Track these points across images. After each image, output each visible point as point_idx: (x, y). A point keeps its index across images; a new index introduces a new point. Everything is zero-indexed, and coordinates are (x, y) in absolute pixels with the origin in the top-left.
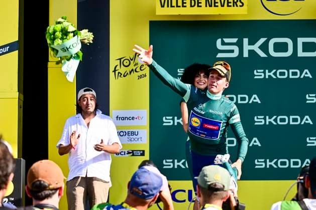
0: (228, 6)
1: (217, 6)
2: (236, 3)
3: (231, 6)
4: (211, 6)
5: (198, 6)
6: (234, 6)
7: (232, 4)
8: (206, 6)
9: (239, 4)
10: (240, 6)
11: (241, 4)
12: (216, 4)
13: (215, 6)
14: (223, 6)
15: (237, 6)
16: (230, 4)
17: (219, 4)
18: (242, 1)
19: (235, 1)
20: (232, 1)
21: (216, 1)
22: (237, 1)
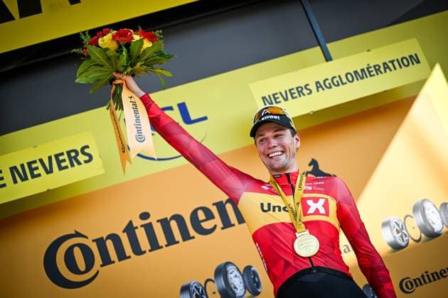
0: (61, 168)
1: (39, 175)
2: (75, 158)
3: (66, 167)
4: (24, 179)
6: (72, 165)
7: (67, 163)
8: (15, 182)
9: (82, 158)
10: (86, 162)
11: (87, 158)
12: (36, 172)
13: (33, 176)
14: (49, 171)
15: (79, 163)
16: (63, 164)
17: (41, 170)
18: (86, 151)
19: (73, 154)
20: (65, 157)
21: (34, 166)
22: (77, 154)
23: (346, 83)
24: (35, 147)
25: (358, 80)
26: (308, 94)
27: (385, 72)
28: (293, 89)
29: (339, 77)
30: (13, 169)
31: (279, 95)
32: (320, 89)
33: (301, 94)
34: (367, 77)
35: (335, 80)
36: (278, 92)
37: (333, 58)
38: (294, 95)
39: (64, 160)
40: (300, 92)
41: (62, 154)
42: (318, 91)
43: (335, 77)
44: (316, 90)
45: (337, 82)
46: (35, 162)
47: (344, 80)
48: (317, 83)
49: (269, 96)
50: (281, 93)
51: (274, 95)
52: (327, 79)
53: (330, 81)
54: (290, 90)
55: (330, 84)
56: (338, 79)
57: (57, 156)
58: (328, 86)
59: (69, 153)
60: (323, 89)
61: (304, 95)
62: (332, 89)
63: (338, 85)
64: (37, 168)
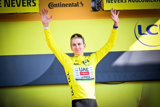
0: (23, 6)
1: (14, 6)
2: (30, 3)
3: (25, 6)
4: (9, 6)
6: (28, 6)
7: (26, 4)
8: (5, 6)
9: (32, 4)
10: (33, 6)
11: (34, 4)
12: (14, 5)
13: (12, 6)
14: (19, 6)
15: (30, 6)
16: (24, 4)
17: (16, 5)
18: (34, 1)
19: (29, 1)
20: (26, 2)
23: (140, 2)
25: (145, 2)
26: (125, 2)
27: (157, 1)
32: (130, 1)
33: (122, 2)
34: (149, 1)
38: (119, 1)
42: (129, 2)
44: (128, 2)
46: (14, 0)
57: (23, 0)
58: (133, 1)
62: (134, 3)
63: (137, 2)
64: (14, 3)
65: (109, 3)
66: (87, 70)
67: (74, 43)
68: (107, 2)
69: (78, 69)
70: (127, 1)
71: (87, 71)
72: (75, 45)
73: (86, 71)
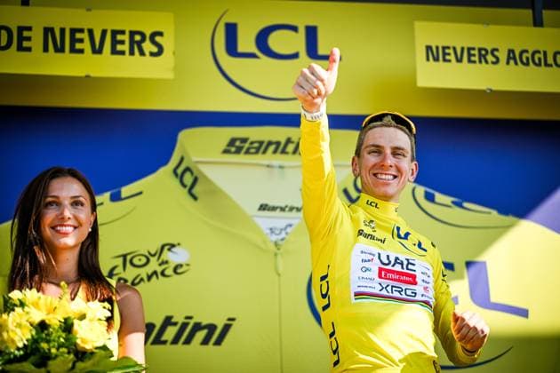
0: (114, 52)
2: (139, 44)
3: (122, 53)
4: (59, 49)
5: (20, 48)
6: (132, 53)
7: (126, 47)
8: (45, 49)
9: (148, 47)
10: (152, 54)
11: (155, 50)
12: (78, 46)
13: (73, 50)
14: (97, 51)
15: (142, 53)
16: (119, 47)
17: (86, 46)
18: (158, 39)
19: (138, 38)
20: (126, 38)
21: (78, 36)
22: (143, 39)
23: (551, 66)
24: (89, 10)
26: (493, 63)
28: (474, 49)
29: (545, 53)
30: (48, 31)
31: (451, 51)
32: (512, 62)
33: (483, 60)
35: (537, 56)
36: (451, 45)
37: (545, 23)
38: (473, 58)
39: (122, 42)
40: (483, 56)
41: (123, 32)
42: (508, 63)
43: (539, 52)
44: (505, 61)
45: (540, 59)
46: (81, 31)
47: (550, 60)
48: (511, 51)
49: (437, 48)
50: (454, 49)
51: (444, 48)
52: (526, 51)
53: (529, 55)
54: (469, 49)
55: (527, 59)
56: (542, 56)
57: (115, 33)
58: (524, 60)
59: (132, 34)
60: (516, 63)
61: (487, 62)
62: (528, 68)
63: (539, 65)
64: (81, 41)
65: (437, 63)
66: (410, 267)
67: (378, 143)
68: (428, 59)
69: (374, 255)
70: (500, 58)
71: (408, 269)
72: (378, 150)
73: (405, 271)
